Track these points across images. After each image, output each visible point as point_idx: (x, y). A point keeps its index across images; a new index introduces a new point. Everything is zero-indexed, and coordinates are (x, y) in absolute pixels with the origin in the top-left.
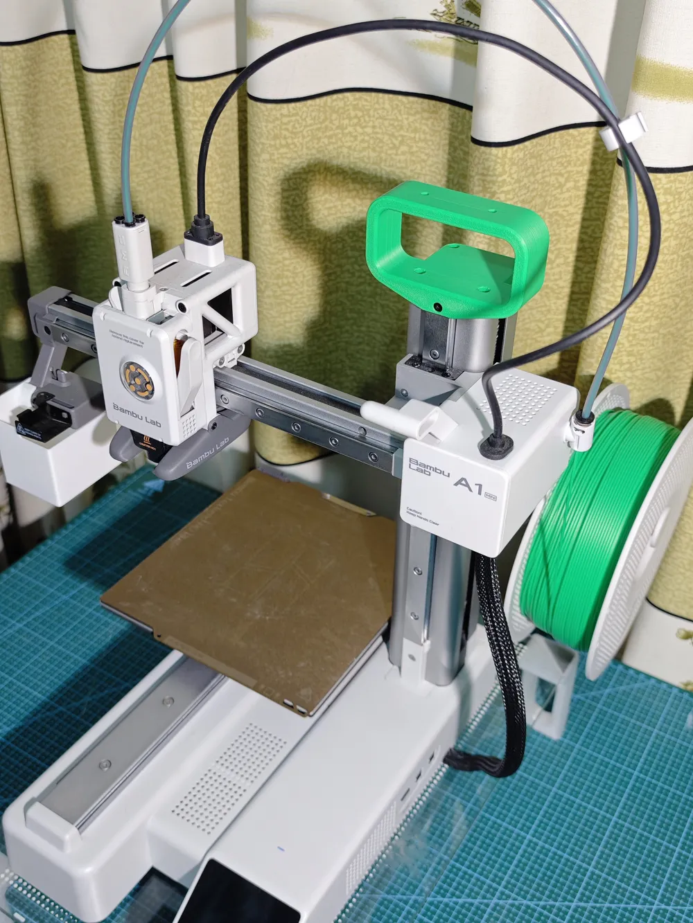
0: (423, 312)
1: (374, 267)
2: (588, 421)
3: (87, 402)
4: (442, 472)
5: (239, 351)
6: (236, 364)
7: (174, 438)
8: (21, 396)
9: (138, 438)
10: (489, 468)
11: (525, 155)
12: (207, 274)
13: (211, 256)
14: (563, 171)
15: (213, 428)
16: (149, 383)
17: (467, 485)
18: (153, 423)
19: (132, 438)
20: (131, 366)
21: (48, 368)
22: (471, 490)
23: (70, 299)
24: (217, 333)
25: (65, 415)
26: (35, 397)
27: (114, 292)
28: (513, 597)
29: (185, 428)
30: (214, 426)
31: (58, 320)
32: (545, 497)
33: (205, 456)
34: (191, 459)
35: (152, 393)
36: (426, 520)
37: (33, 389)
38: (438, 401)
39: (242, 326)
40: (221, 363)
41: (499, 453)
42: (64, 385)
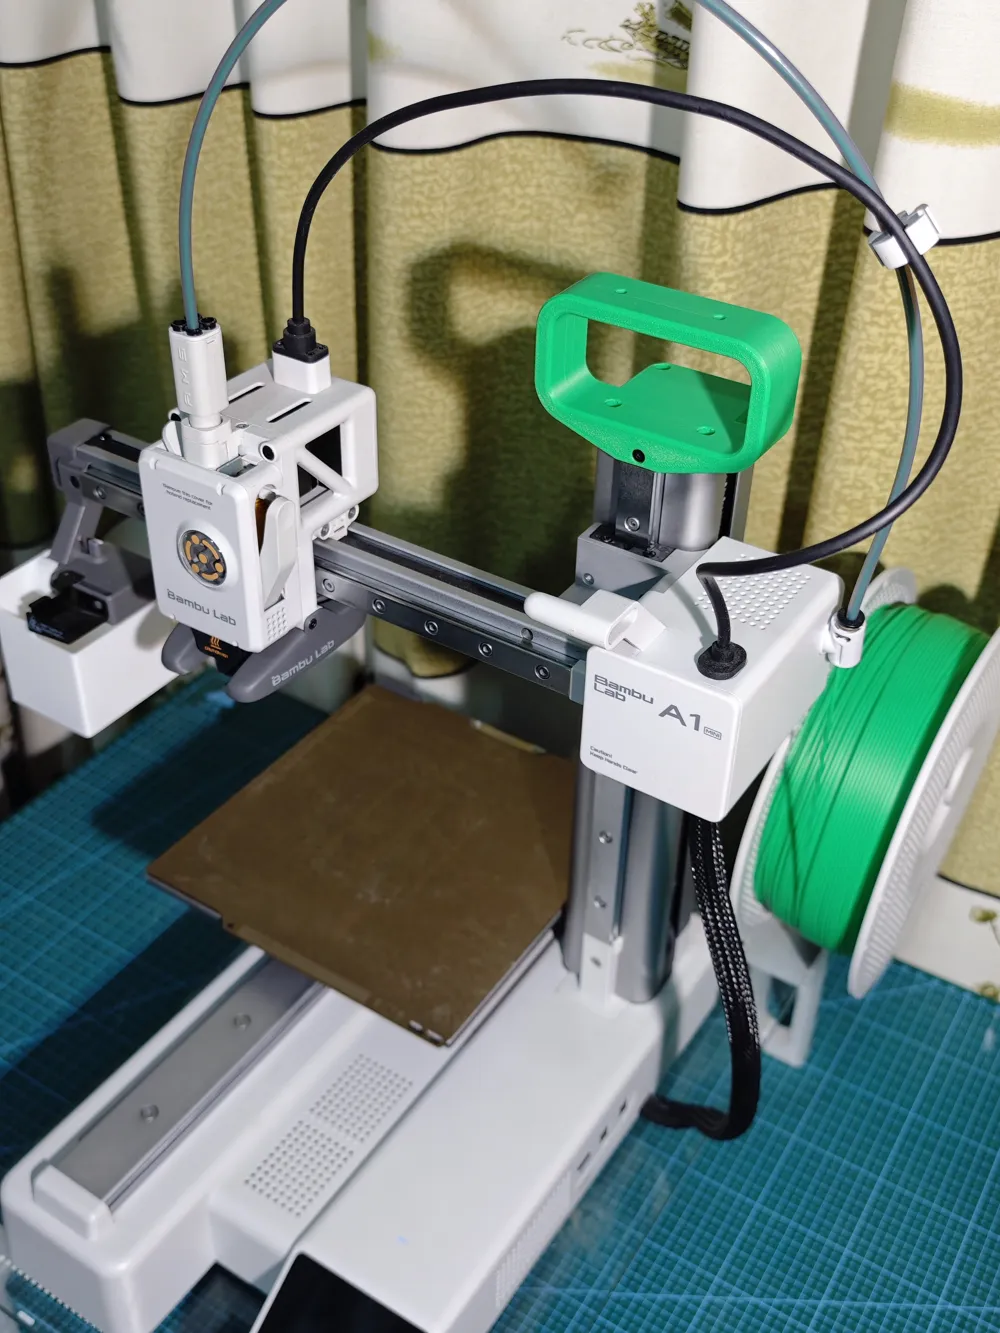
0: (617, 463)
1: (547, 396)
2: (856, 624)
3: (128, 588)
4: (642, 697)
5: (350, 516)
6: (345, 533)
7: (256, 640)
8: (35, 576)
9: (202, 640)
10: (710, 692)
12: (305, 404)
13: (311, 378)
15: (311, 627)
16: (218, 561)
17: (678, 716)
18: (224, 618)
19: (193, 640)
20: (194, 537)
21: (75, 535)
22: (684, 724)
23: (108, 437)
24: (318, 489)
25: (98, 605)
26: (55, 578)
27: (170, 429)
28: (744, 877)
29: (271, 626)
30: (313, 623)
31: (90, 467)
32: (792, 734)
33: (299, 666)
34: (279, 671)
35: (223, 575)
36: (617, 765)
37: (53, 566)
38: (635, 592)
39: (356, 479)
40: (324, 533)
41: (725, 669)
42: (99, 560)
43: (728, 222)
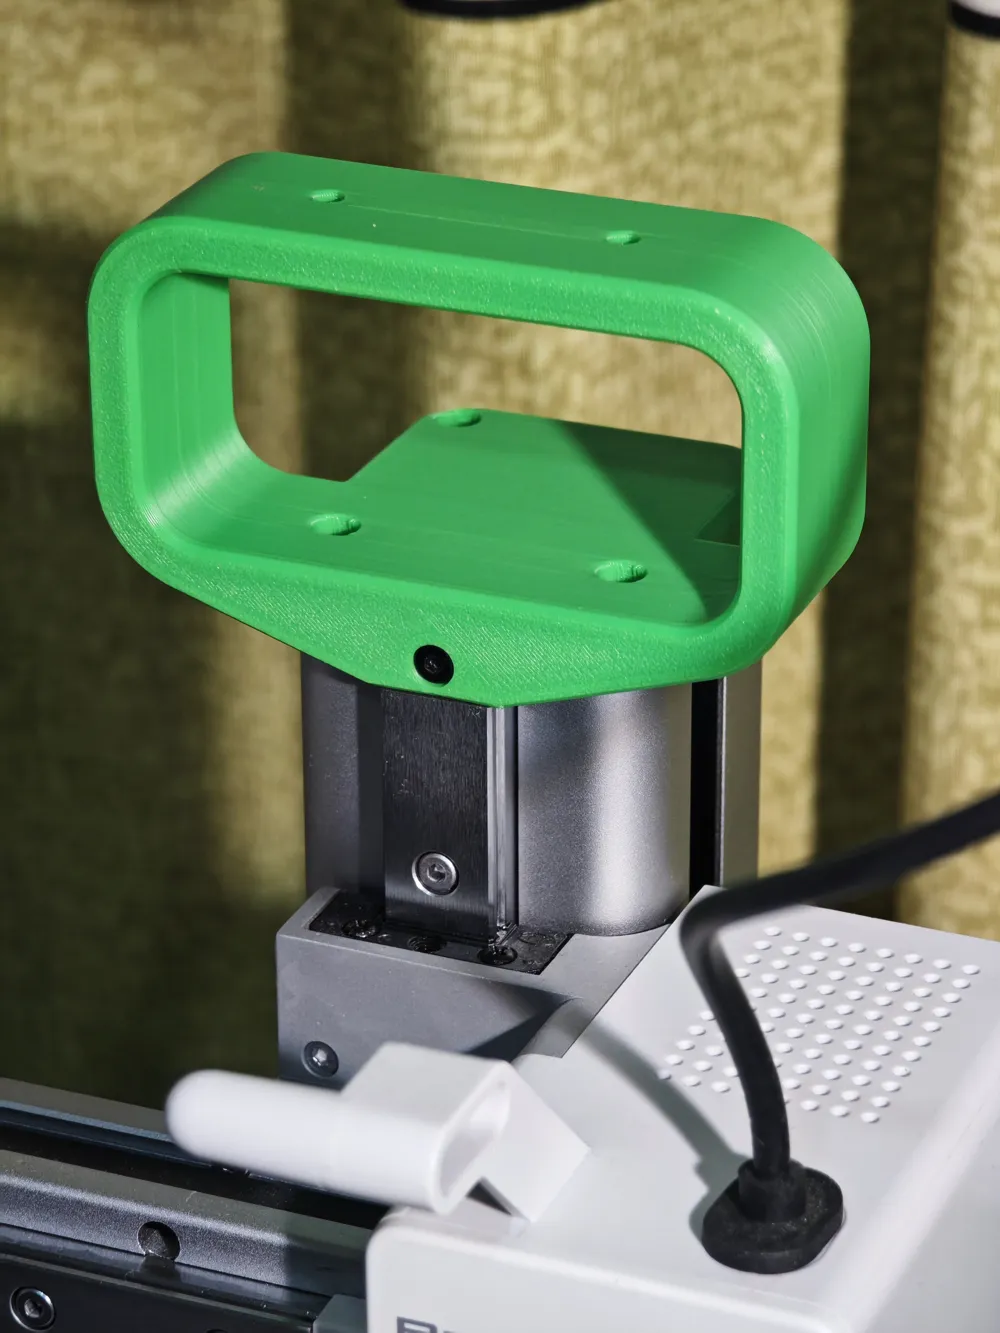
1: (139, 525)
11: (633, 45)
14: (795, 103)
41: (789, 1240)
43: (556, 33)
